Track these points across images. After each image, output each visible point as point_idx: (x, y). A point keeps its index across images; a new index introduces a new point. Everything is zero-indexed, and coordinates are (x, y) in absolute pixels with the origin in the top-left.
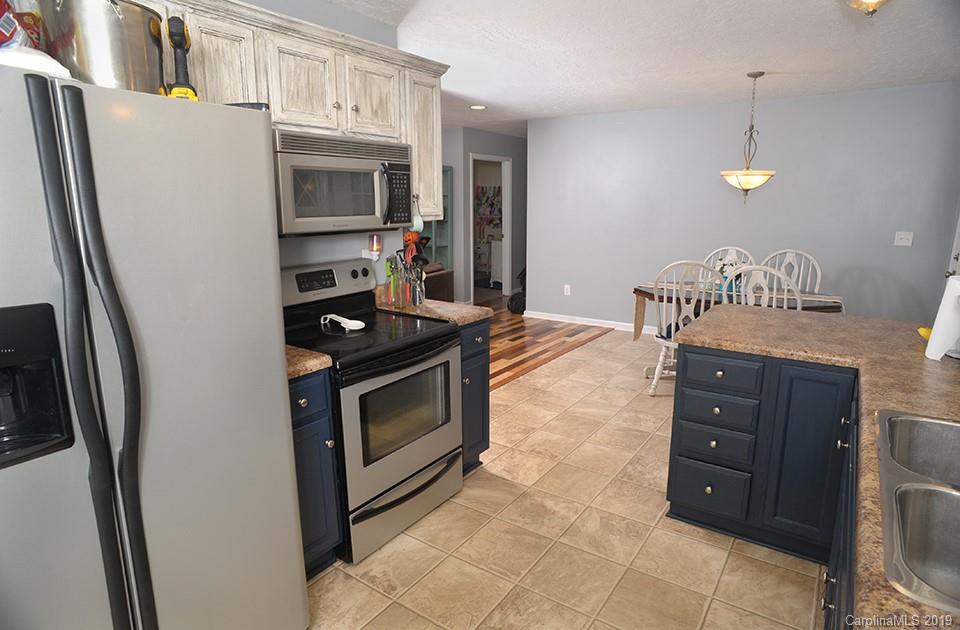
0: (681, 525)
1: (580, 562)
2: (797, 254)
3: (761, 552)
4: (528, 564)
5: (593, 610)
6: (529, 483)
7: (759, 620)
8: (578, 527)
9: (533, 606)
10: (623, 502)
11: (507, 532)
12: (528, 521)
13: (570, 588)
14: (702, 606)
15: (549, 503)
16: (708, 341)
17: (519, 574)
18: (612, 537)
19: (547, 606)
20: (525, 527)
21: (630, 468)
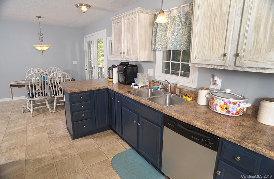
0: (78, 140)
1: (67, 161)
2: (54, 68)
3: (97, 135)
4: (55, 172)
5: (83, 167)
6: (24, 157)
7: (109, 145)
8: (56, 156)
9: (70, 178)
10: (59, 144)
11: (36, 172)
12: (39, 164)
13: (72, 167)
14: (99, 149)
15: (39, 157)
16: (77, 90)
17: (56, 176)
18: (67, 152)
19: (73, 175)
20: (40, 166)
21: (50, 136)
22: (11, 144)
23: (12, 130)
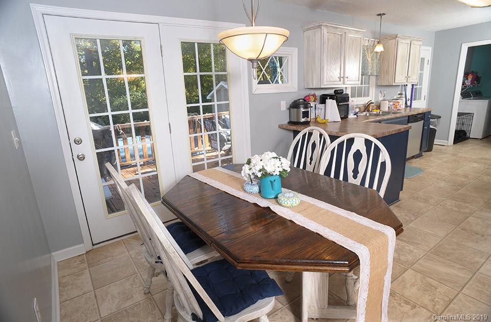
22: (477, 242)
23: (456, 272)
